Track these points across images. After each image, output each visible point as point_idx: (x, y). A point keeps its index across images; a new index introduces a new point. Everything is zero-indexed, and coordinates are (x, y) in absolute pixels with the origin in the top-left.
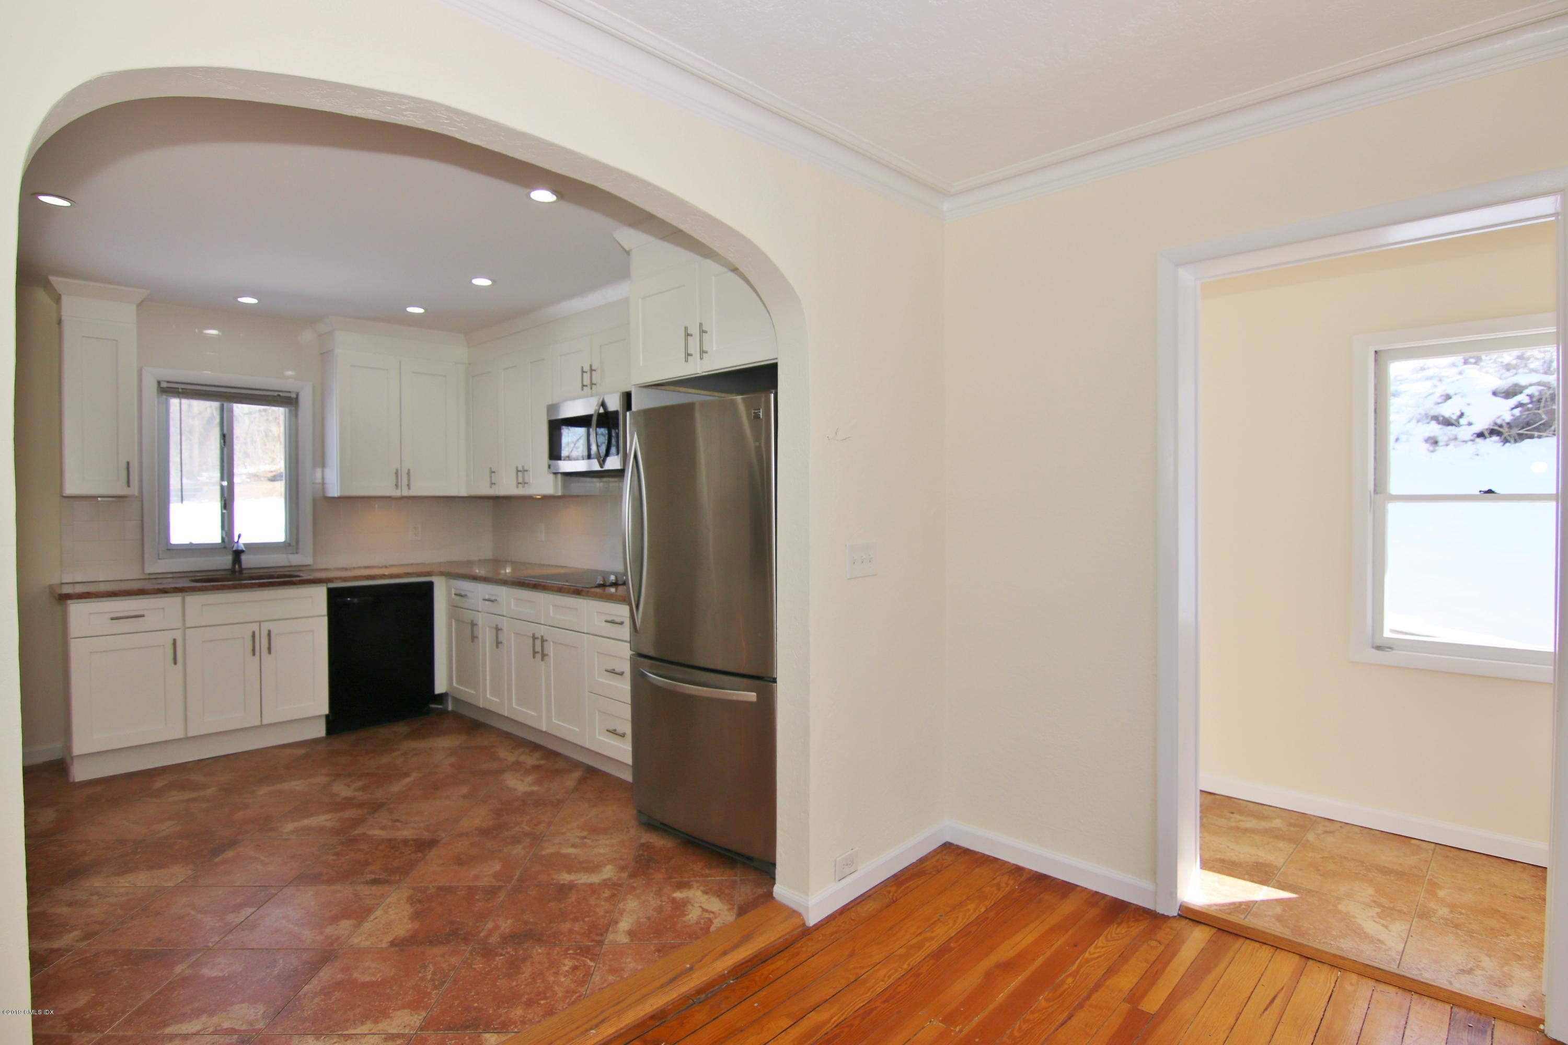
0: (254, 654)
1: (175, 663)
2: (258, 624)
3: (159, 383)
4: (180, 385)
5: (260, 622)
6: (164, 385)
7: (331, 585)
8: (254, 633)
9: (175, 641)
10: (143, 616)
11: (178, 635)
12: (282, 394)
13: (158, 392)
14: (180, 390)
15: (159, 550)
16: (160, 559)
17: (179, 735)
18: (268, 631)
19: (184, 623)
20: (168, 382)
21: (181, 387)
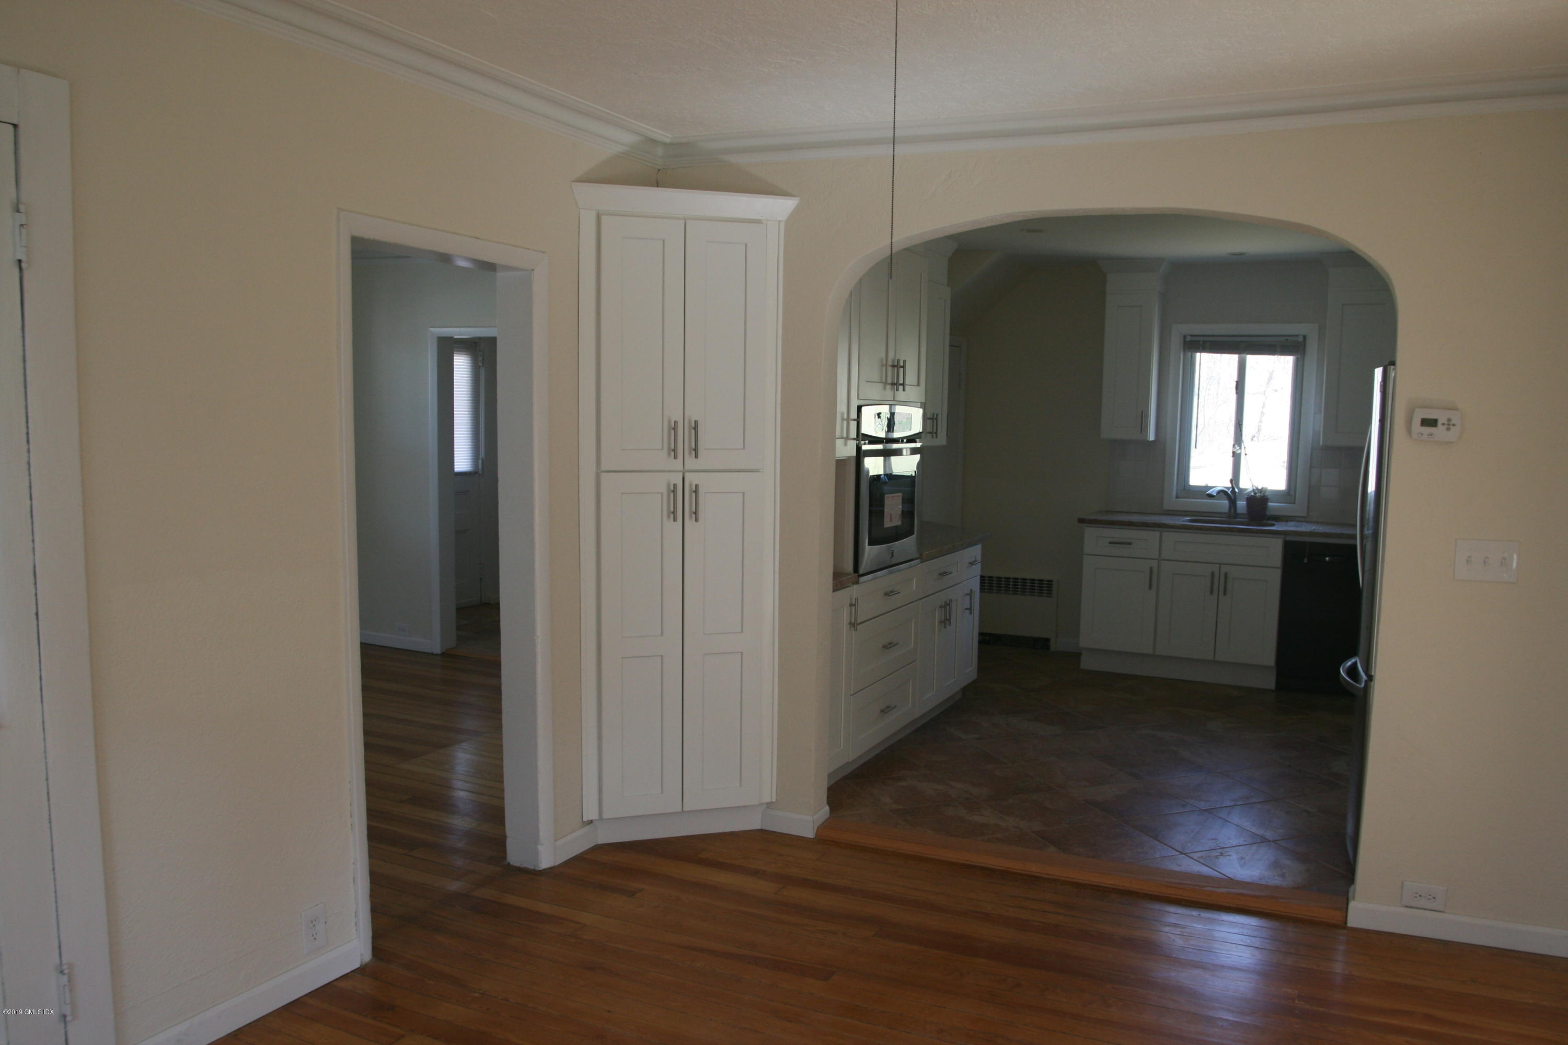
0: (1212, 593)
1: (1150, 588)
2: (1218, 566)
3: (1185, 337)
4: (1202, 337)
5: (1220, 564)
6: (1188, 339)
7: (1289, 538)
8: (1213, 573)
9: (1151, 568)
10: (1130, 544)
11: (1154, 564)
12: (1289, 338)
13: (1184, 347)
14: (1201, 343)
15: (1177, 490)
16: (1177, 498)
17: (1150, 651)
18: (1226, 574)
19: (1160, 554)
20: (1192, 336)
21: (1201, 339)
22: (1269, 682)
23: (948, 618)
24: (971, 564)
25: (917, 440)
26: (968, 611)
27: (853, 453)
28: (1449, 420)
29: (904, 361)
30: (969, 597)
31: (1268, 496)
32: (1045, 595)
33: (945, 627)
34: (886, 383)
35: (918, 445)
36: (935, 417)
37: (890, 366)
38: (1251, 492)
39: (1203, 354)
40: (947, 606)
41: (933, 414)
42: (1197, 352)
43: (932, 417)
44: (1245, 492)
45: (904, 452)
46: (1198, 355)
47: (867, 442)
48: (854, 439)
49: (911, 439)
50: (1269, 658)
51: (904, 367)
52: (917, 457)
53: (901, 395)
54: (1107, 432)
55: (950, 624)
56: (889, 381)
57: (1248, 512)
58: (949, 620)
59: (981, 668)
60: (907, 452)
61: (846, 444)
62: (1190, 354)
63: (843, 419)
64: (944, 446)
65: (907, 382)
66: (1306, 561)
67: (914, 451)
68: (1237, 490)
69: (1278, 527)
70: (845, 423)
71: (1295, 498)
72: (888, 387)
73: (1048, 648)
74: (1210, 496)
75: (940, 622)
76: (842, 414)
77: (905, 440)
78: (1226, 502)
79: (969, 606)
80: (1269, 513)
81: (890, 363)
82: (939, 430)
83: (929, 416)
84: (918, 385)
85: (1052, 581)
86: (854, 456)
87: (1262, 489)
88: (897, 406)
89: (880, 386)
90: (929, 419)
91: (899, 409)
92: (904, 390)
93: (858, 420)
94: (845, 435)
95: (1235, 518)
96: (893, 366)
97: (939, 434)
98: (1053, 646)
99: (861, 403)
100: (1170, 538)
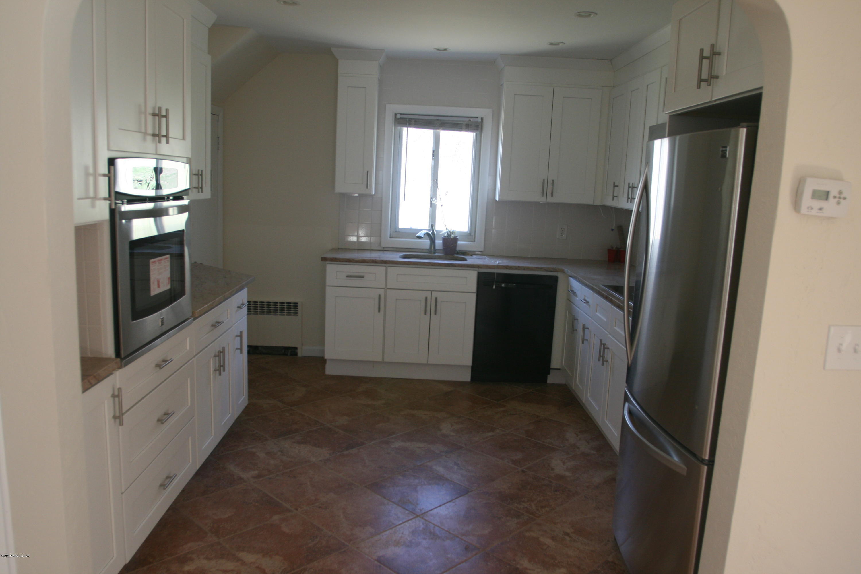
0: (426, 313)
1: (379, 311)
2: (430, 292)
3: (396, 115)
4: (408, 115)
5: (431, 291)
6: (398, 116)
7: (481, 270)
8: (426, 298)
9: (380, 296)
10: (363, 277)
11: (382, 292)
12: (472, 119)
13: (395, 122)
14: (408, 120)
15: (390, 232)
16: (390, 238)
17: (380, 360)
18: (436, 299)
19: (386, 285)
20: (401, 114)
21: (408, 117)
22: (467, 377)
23: (222, 364)
24: (239, 307)
25: (185, 197)
26: (239, 351)
27: (106, 215)
28: (840, 193)
29: (167, 110)
30: (239, 338)
31: (457, 237)
32: (292, 314)
33: (220, 374)
34: (145, 134)
35: (185, 202)
36: (200, 173)
37: (149, 114)
38: (445, 233)
39: (409, 129)
40: (221, 354)
41: (198, 171)
42: (405, 127)
43: (197, 173)
44: (440, 234)
45: (171, 211)
46: (405, 129)
47: (125, 201)
48: (105, 199)
49: (177, 197)
50: (468, 360)
51: (166, 117)
52: (185, 216)
53: (164, 148)
54: (339, 188)
55: (224, 370)
56: (150, 131)
57: (443, 248)
58: (223, 366)
59: (251, 395)
60: (173, 212)
61: (93, 206)
62: (399, 128)
63: (87, 174)
64: (208, 199)
65: (171, 135)
66: (494, 287)
67: (182, 209)
68: (435, 232)
69: (470, 260)
70: (91, 179)
71: (475, 238)
72: (149, 138)
73: (296, 354)
74: (419, 237)
75: (215, 370)
76: (86, 168)
77: (171, 198)
78: (428, 241)
79: (239, 347)
80: (459, 248)
81: (150, 110)
82: (204, 185)
83: (194, 173)
84: (184, 139)
85: (297, 303)
86: (106, 220)
87: (453, 231)
88: (164, 161)
89: (139, 136)
90: (195, 175)
91: (165, 164)
92: (168, 142)
93: (109, 175)
94: (92, 194)
95: (434, 253)
96: (154, 115)
97: (204, 189)
98: (300, 354)
99: (113, 155)
100: (393, 271)
